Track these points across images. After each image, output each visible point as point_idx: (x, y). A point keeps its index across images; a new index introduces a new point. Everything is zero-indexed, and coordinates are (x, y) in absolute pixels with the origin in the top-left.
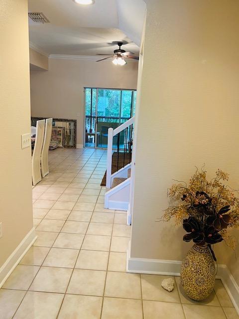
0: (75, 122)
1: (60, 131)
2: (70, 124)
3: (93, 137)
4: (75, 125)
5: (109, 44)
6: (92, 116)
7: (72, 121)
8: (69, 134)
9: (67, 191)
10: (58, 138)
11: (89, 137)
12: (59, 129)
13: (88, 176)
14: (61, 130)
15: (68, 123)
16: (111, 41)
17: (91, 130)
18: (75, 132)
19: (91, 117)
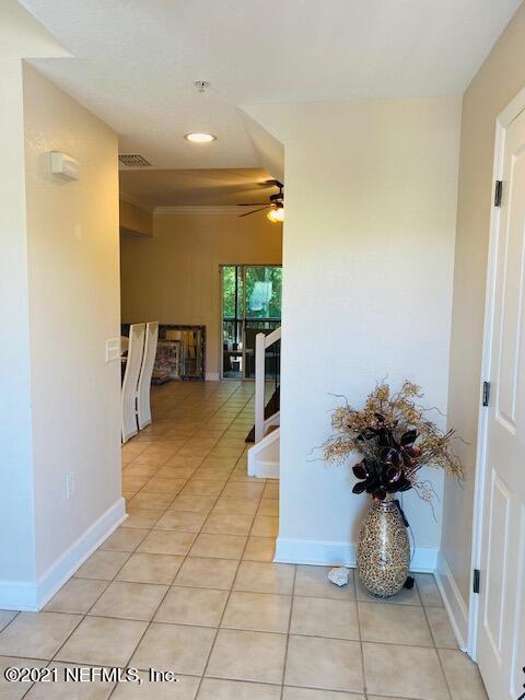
0: (203, 329)
1: (175, 348)
2: (195, 335)
3: (240, 359)
4: (203, 336)
5: (261, 184)
6: (238, 318)
7: (198, 328)
8: (193, 356)
9: (182, 451)
10: (170, 363)
11: (232, 359)
12: (173, 345)
13: (225, 427)
14: (177, 345)
15: (191, 333)
16: (263, 180)
17: (235, 346)
18: (203, 350)
19: (236, 320)
